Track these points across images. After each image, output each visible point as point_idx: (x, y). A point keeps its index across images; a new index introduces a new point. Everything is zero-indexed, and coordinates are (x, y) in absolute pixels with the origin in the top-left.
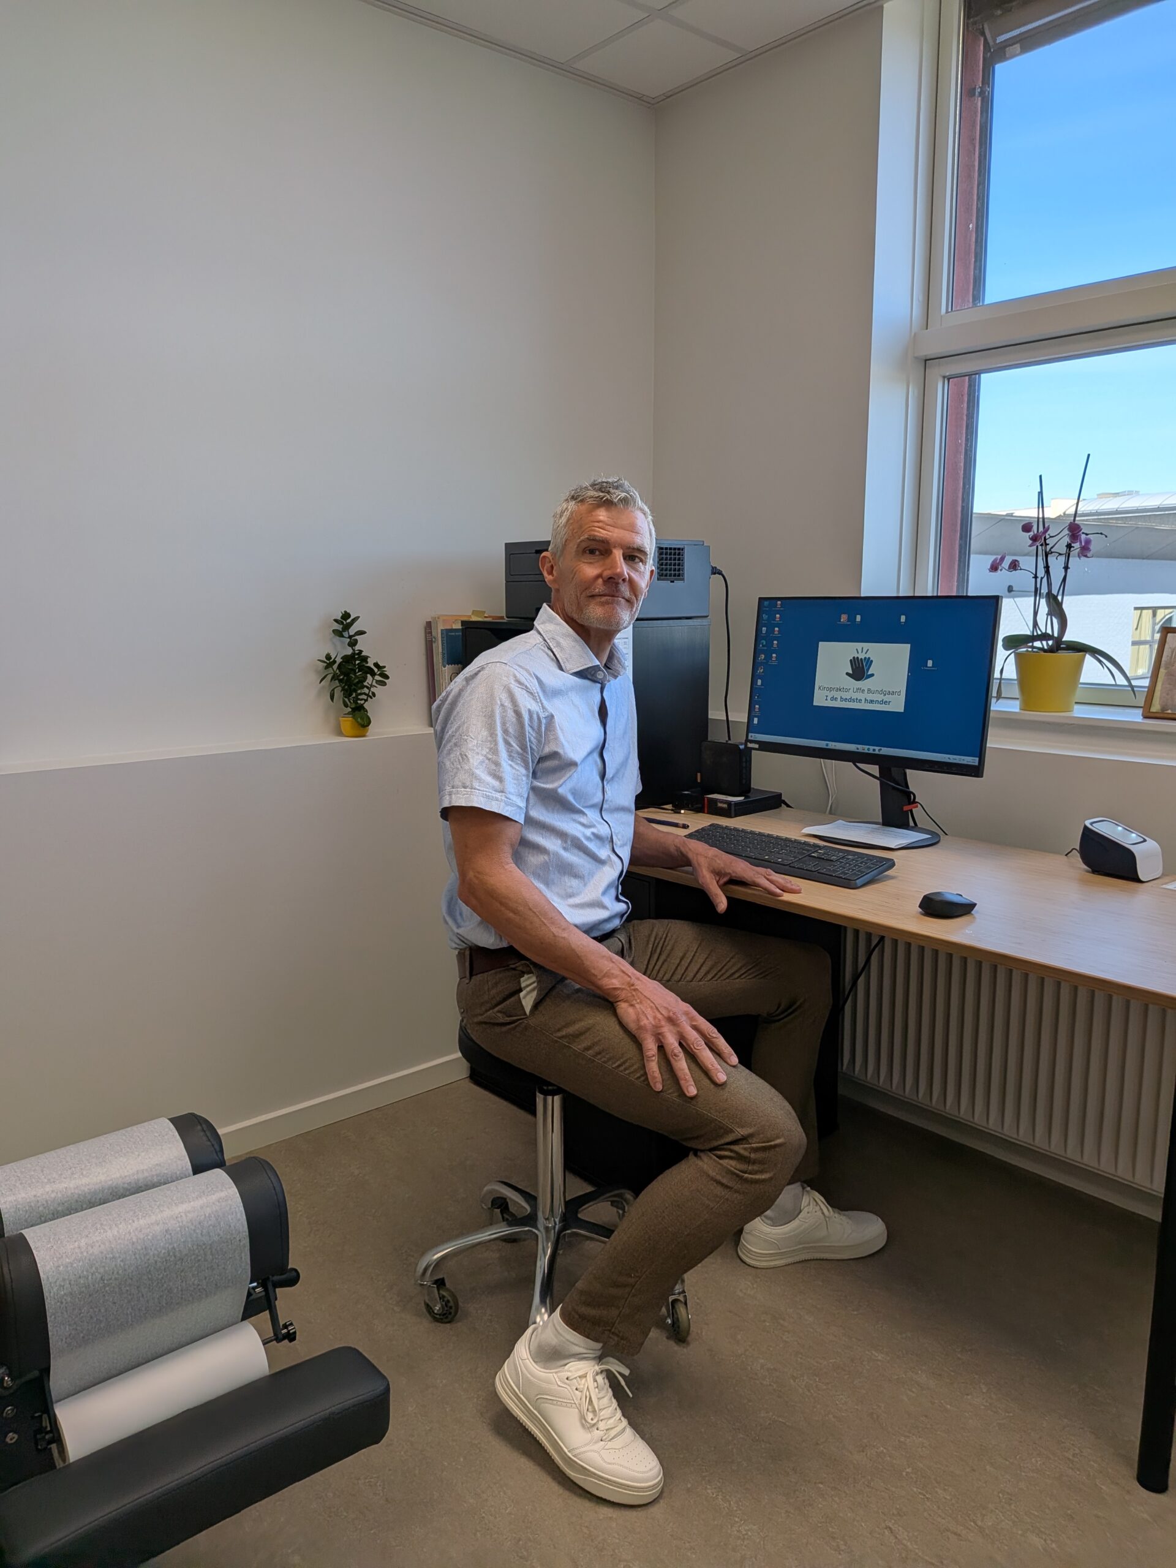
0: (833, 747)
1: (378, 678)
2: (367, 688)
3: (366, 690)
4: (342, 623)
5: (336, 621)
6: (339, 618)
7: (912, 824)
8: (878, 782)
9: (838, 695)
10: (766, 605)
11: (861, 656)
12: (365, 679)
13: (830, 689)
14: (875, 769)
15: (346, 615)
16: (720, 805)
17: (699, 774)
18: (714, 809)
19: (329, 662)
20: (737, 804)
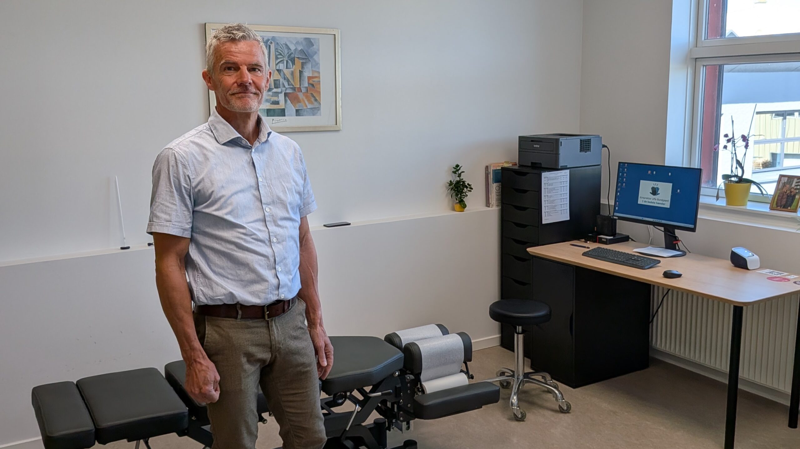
0: (645, 220)
1: (468, 189)
2: (465, 193)
3: (464, 194)
4: (456, 169)
5: (454, 168)
6: (455, 167)
7: (677, 248)
8: (663, 233)
9: (647, 200)
10: (621, 165)
11: (655, 186)
12: (464, 189)
13: (644, 198)
14: (662, 229)
15: (457, 166)
16: (603, 240)
17: (596, 228)
18: (601, 241)
19: (451, 183)
20: (610, 240)
